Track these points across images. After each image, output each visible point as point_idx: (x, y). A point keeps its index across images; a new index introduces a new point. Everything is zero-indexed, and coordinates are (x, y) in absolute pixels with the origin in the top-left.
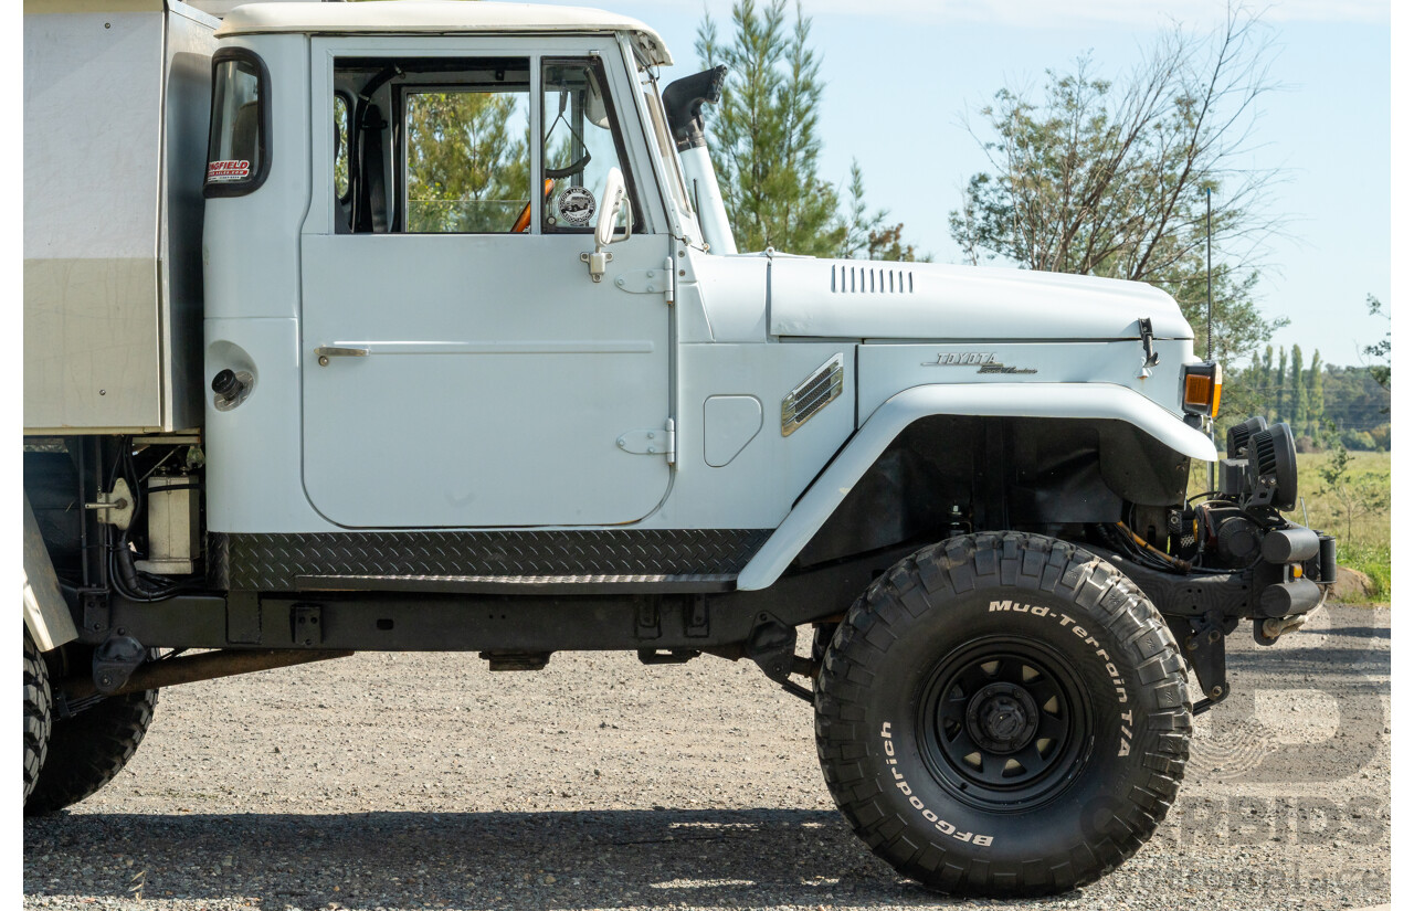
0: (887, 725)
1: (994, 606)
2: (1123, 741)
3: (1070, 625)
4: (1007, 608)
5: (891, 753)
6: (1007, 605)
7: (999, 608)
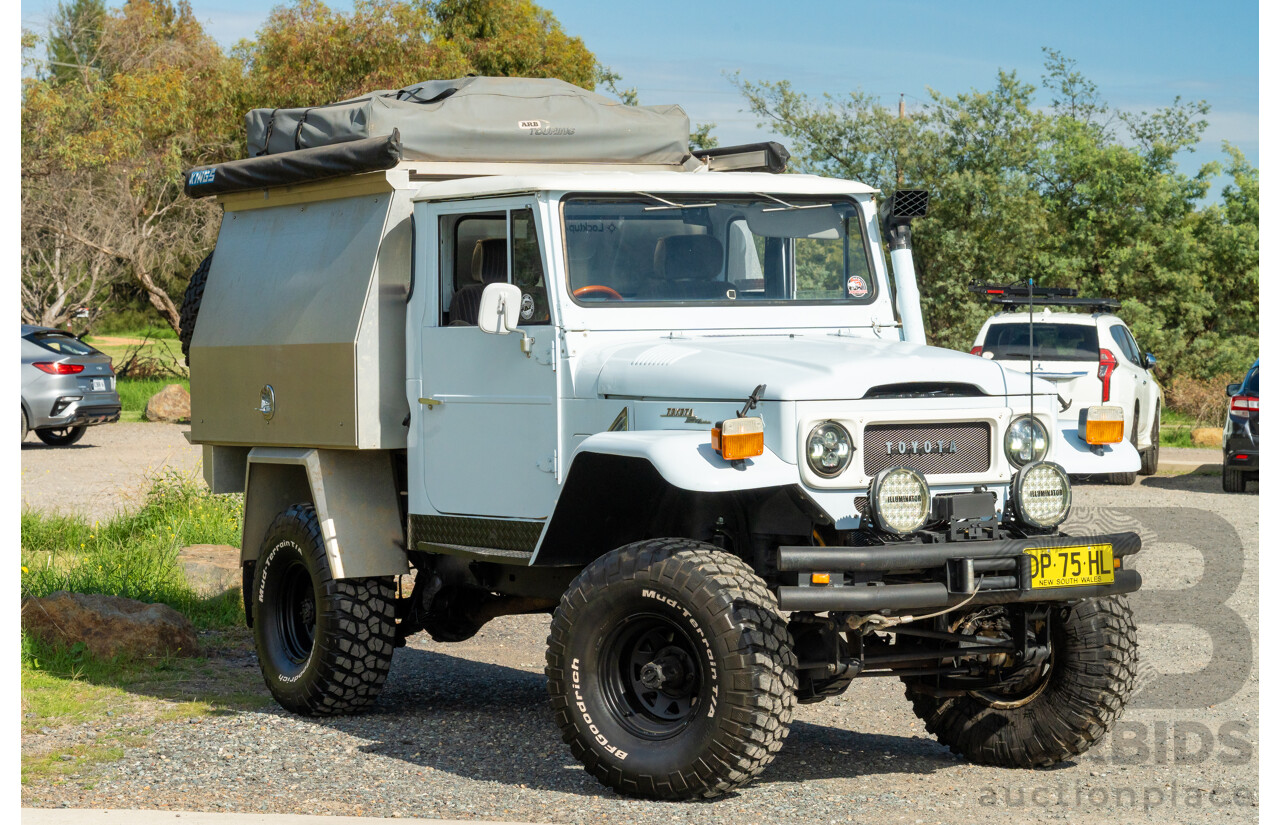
0: (576, 661)
1: (645, 593)
2: (711, 706)
3: (688, 617)
4: (653, 597)
5: (577, 681)
6: (652, 594)
7: (649, 596)
